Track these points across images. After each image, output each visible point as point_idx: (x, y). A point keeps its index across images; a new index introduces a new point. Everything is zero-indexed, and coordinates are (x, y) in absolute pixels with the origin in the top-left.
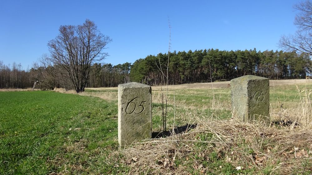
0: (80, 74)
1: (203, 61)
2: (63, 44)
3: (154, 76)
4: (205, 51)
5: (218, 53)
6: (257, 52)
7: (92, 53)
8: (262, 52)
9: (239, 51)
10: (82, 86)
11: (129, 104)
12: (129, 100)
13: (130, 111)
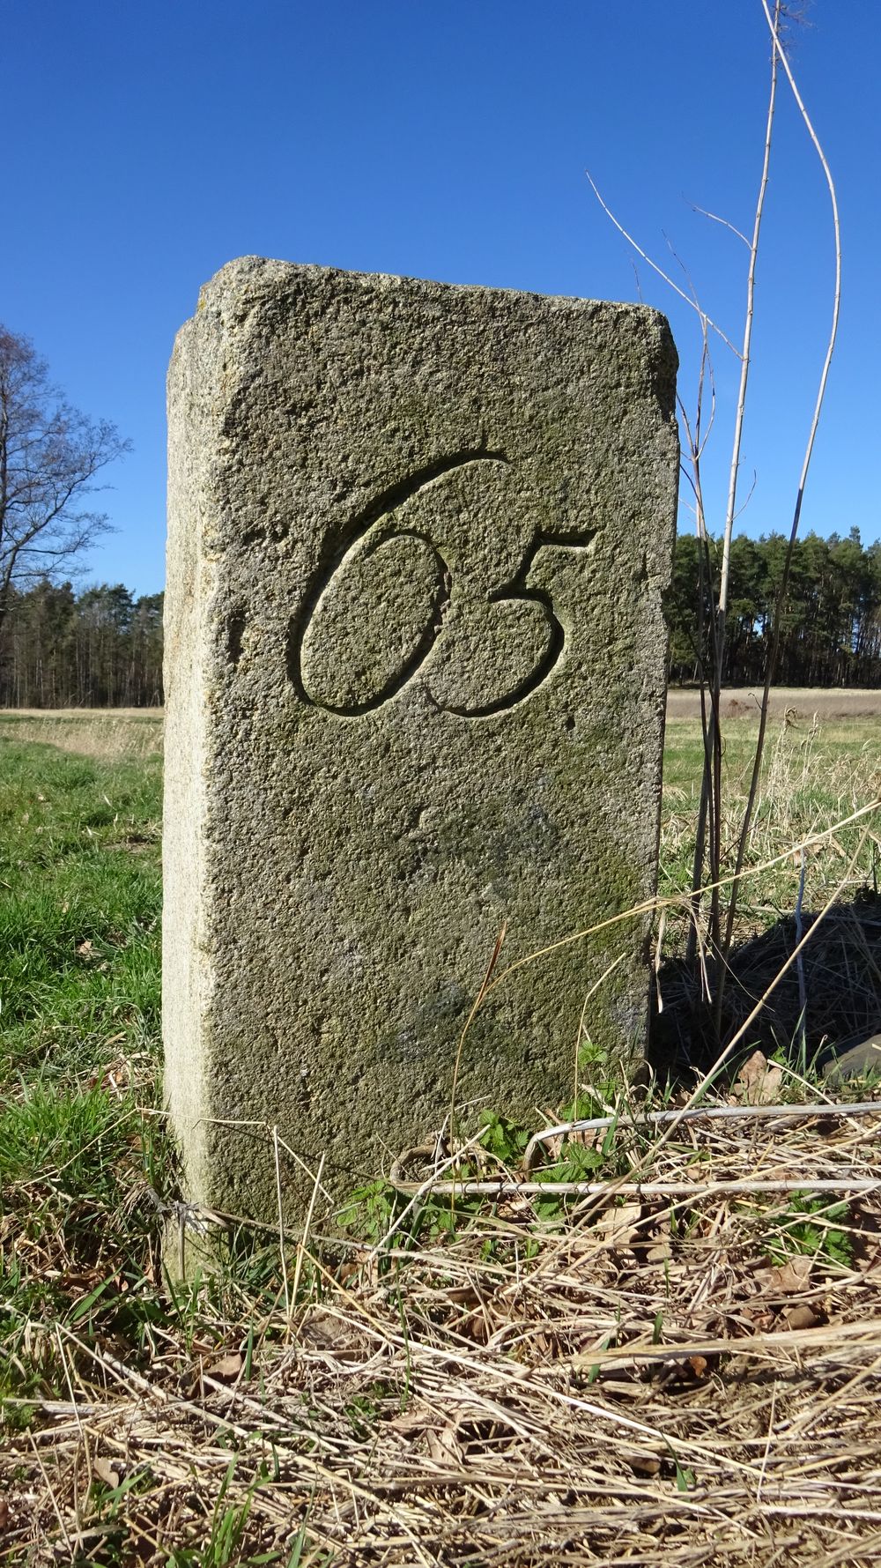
6: (865, 549)
7: (22, 515)
9: (775, 541)
11: (350, 553)
12: (349, 484)
13: (358, 675)
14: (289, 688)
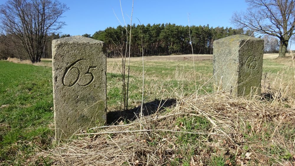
0: (35, 43)
1: (161, 34)
2: (15, 10)
3: (113, 48)
4: (163, 25)
5: (175, 28)
6: (210, 28)
7: (48, 22)
8: (214, 28)
9: (194, 27)
10: (38, 56)
11: (69, 70)
12: (68, 63)
13: (70, 83)
14: (62, 84)
